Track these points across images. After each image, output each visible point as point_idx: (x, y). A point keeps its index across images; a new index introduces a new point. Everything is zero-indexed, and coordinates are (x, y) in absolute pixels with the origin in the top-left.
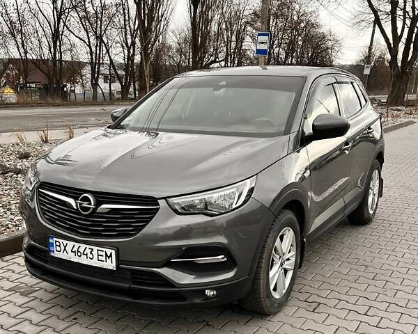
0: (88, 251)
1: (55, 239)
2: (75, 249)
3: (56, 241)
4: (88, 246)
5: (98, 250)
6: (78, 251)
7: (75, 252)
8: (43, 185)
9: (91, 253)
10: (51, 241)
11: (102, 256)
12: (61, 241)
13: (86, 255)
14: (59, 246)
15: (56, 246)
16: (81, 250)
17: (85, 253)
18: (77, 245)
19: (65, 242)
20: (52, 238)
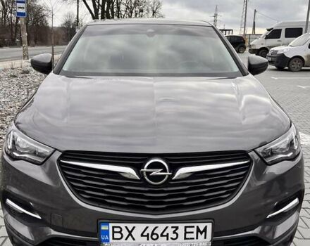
0: (170, 231)
1: (111, 225)
2: (149, 231)
3: (113, 227)
4: (170, 225)
5: (186, 227)
6: (153, 234)
7: (148, 235)
8: (67, 154)
9: (174, 232)
10: (103, 228)
11: (192, 232)
12: (123, 226)
13: (167, 235)
14: (120, 232)
15: (114, 232)
16: (159, 232)
17: (165, 234)
18: (151, 226)
19: (130, 226)
20: (107, 224)
